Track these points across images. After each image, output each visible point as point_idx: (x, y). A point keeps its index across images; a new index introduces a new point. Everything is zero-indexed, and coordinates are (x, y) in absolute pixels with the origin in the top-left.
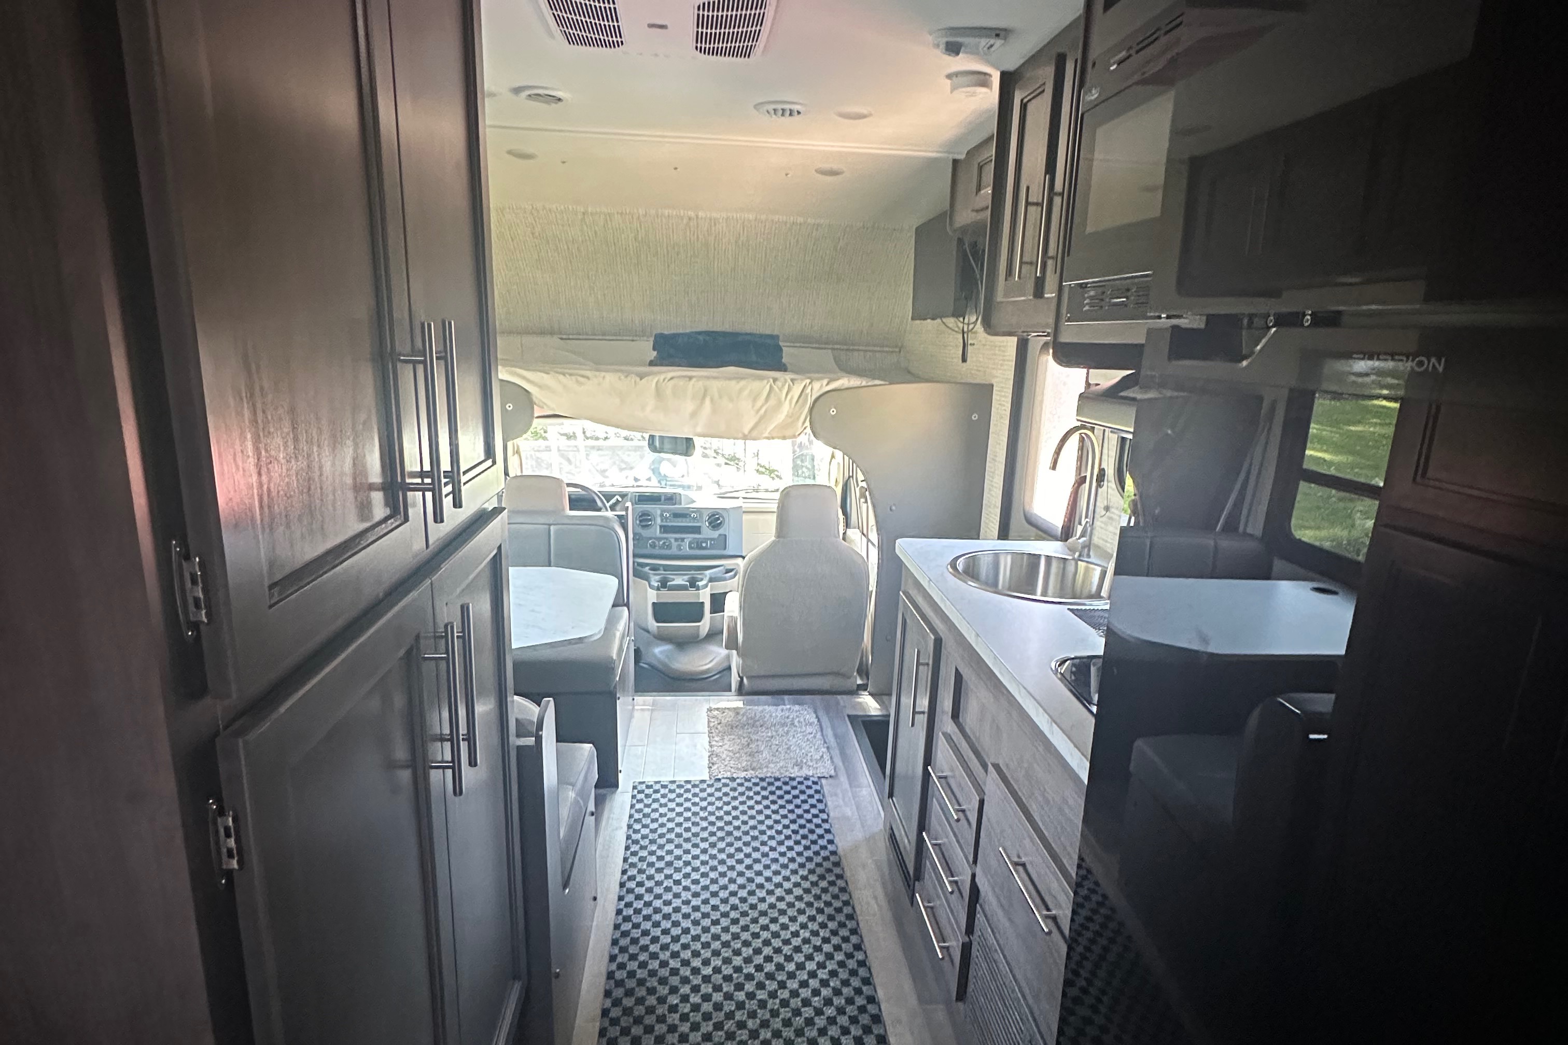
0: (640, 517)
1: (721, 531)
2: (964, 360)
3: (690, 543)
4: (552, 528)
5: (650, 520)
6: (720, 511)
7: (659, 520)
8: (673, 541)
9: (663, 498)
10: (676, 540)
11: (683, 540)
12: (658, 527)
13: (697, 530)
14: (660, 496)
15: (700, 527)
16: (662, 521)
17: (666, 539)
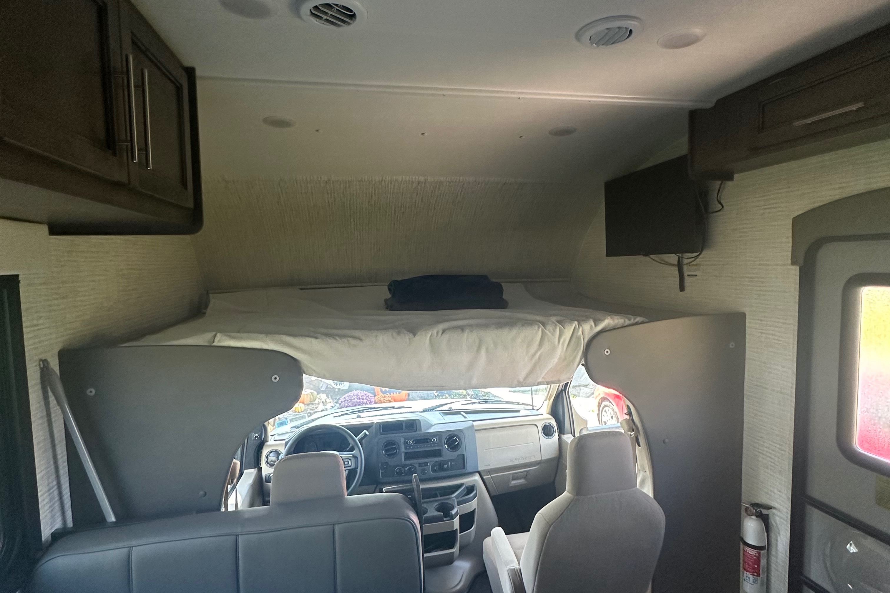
0: (386, 446)
1: (458, 452)
2: (682, 288)
3: (433, 467)
4: (337, 528)
5: (395, 448)
6: (457, 433)
7: (403, 449)
8: (417, 466)
9: (404, 426)
10: (420, 465)
11: (426, 464)
12: (403, 454)
13: (438, 453)
14: (402, 424)
15: (440, 450)
16: (406, 448)
17: (411, 465)
